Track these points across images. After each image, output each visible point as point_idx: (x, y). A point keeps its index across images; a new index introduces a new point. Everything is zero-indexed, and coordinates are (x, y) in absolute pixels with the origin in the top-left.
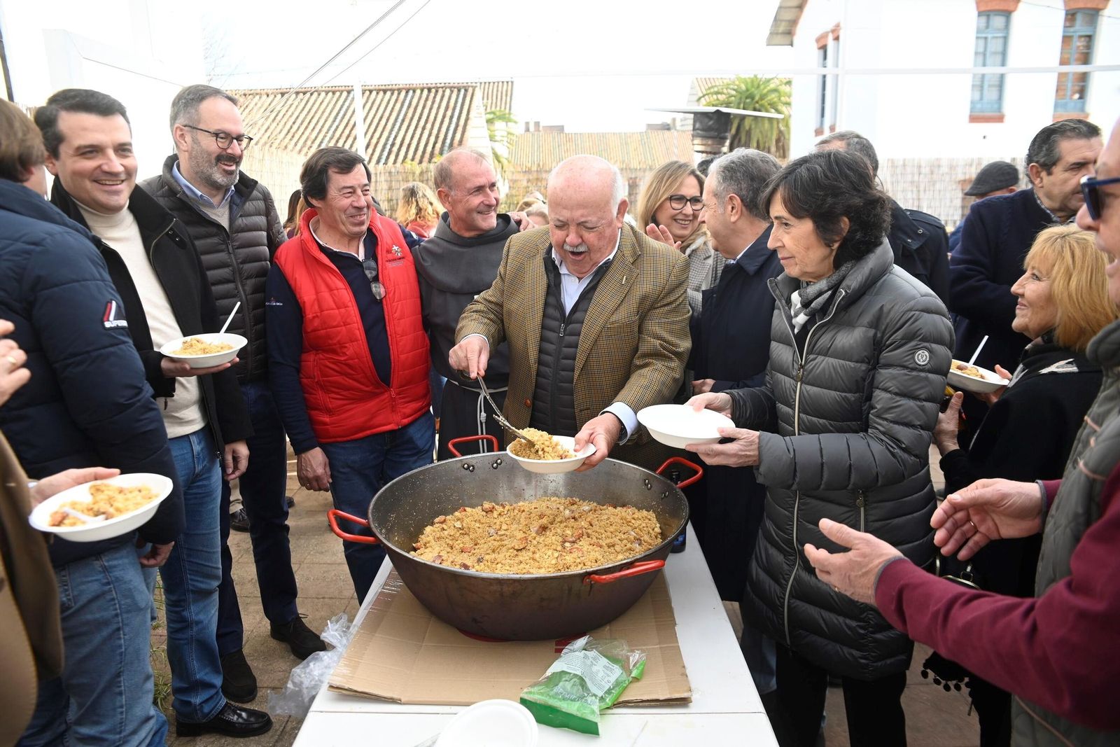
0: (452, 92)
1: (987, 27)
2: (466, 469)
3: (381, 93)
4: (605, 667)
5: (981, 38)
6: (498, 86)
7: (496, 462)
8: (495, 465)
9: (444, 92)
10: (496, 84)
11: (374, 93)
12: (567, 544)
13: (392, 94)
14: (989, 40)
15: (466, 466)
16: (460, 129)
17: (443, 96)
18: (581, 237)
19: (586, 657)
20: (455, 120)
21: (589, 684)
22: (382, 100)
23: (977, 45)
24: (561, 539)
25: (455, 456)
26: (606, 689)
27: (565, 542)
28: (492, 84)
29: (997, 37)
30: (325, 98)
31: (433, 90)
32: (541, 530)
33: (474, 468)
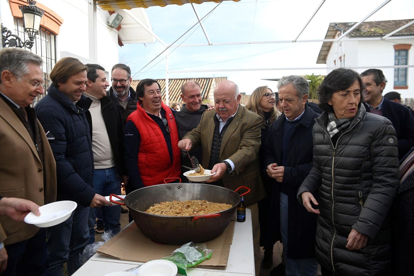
0: (204, 80)
1: (399, 55)
2: (168, 188)
3: (181, 80)
4: (195, 253)
5: (397, 59)
6: (222, 79)
7: (179, 187)
8: (179, 188)
9: (202, 80)
10: (221, 78)
11: (178, 80)
12: (195, 212)
13: (184, 81)
14: (400, 60)
15: (168, 187)
16: (207, 92)
17: (201, 81)
18: (225, 105)
19: (189, 248)
20: (205, 89)
21: (187, 257)
22: (181, 83)
23: (395, 62)
24: (193, 210)
25: (165, 183)
26: (193, 260)
27: (194, 211)
28: (219, 78)
29: (403, 59)
30: (162, 82)
31: (198, 79)
32: (187, 207)
33: (171, 188)
